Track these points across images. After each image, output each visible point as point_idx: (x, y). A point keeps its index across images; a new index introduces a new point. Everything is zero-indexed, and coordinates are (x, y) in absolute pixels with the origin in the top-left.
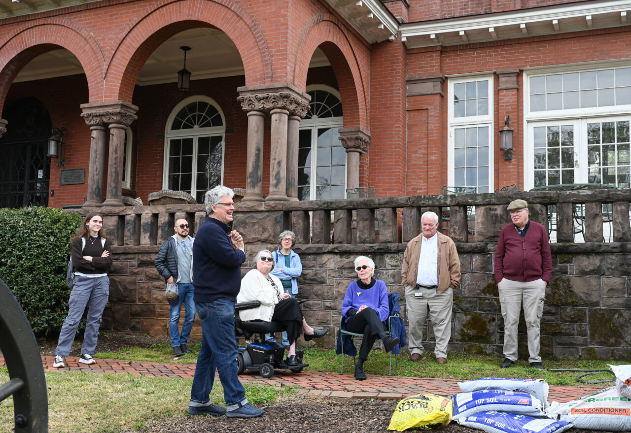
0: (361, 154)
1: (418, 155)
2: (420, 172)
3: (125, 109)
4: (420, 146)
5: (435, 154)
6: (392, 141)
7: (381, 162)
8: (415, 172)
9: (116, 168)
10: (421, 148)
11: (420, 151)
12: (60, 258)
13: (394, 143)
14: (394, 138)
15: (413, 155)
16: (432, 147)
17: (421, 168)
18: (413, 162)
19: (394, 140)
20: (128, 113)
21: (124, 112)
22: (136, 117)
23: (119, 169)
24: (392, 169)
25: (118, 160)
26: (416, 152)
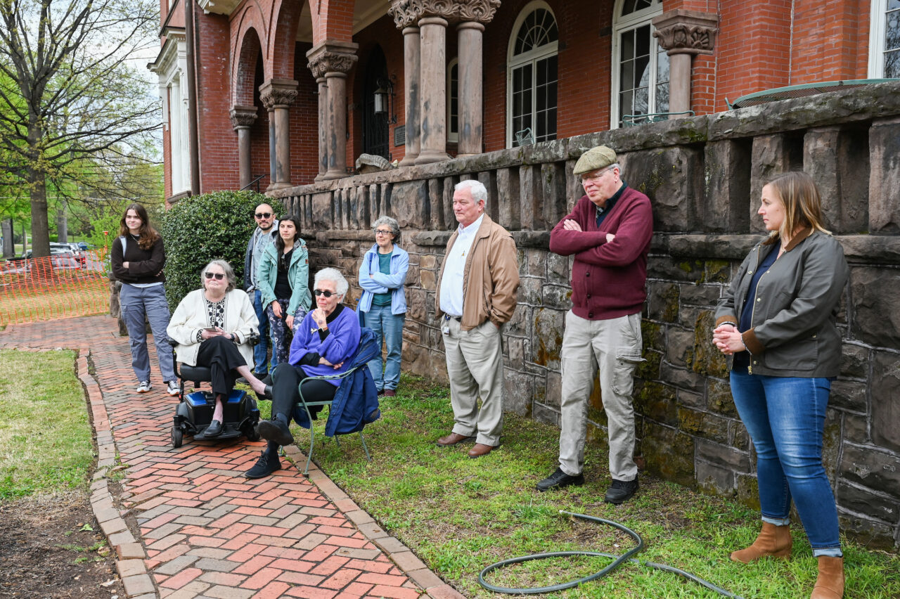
0: (693, 56)
1: (810, 39)
2: (812, 71)
3: (336, 50)
4: (813, 22)
5: (836, 31)
6: (749, 23)
7: (733, 64)
8: (804, 72)
9: (333, 130)
10: (814, 26)
11: (814, 31)
12: (203, 254)
13: (753, 25)
14: (752, 15)
15: (802, 41)
16: (832, 19)
17: (813, 64)
18: (802, 55)
19: (752, 19)
20: (341, 55)
21: (335, 54)
22: (355, 57)
23: (336, 131)
24: (748, 74)
25: (335, 119)
26: (806, 34)
